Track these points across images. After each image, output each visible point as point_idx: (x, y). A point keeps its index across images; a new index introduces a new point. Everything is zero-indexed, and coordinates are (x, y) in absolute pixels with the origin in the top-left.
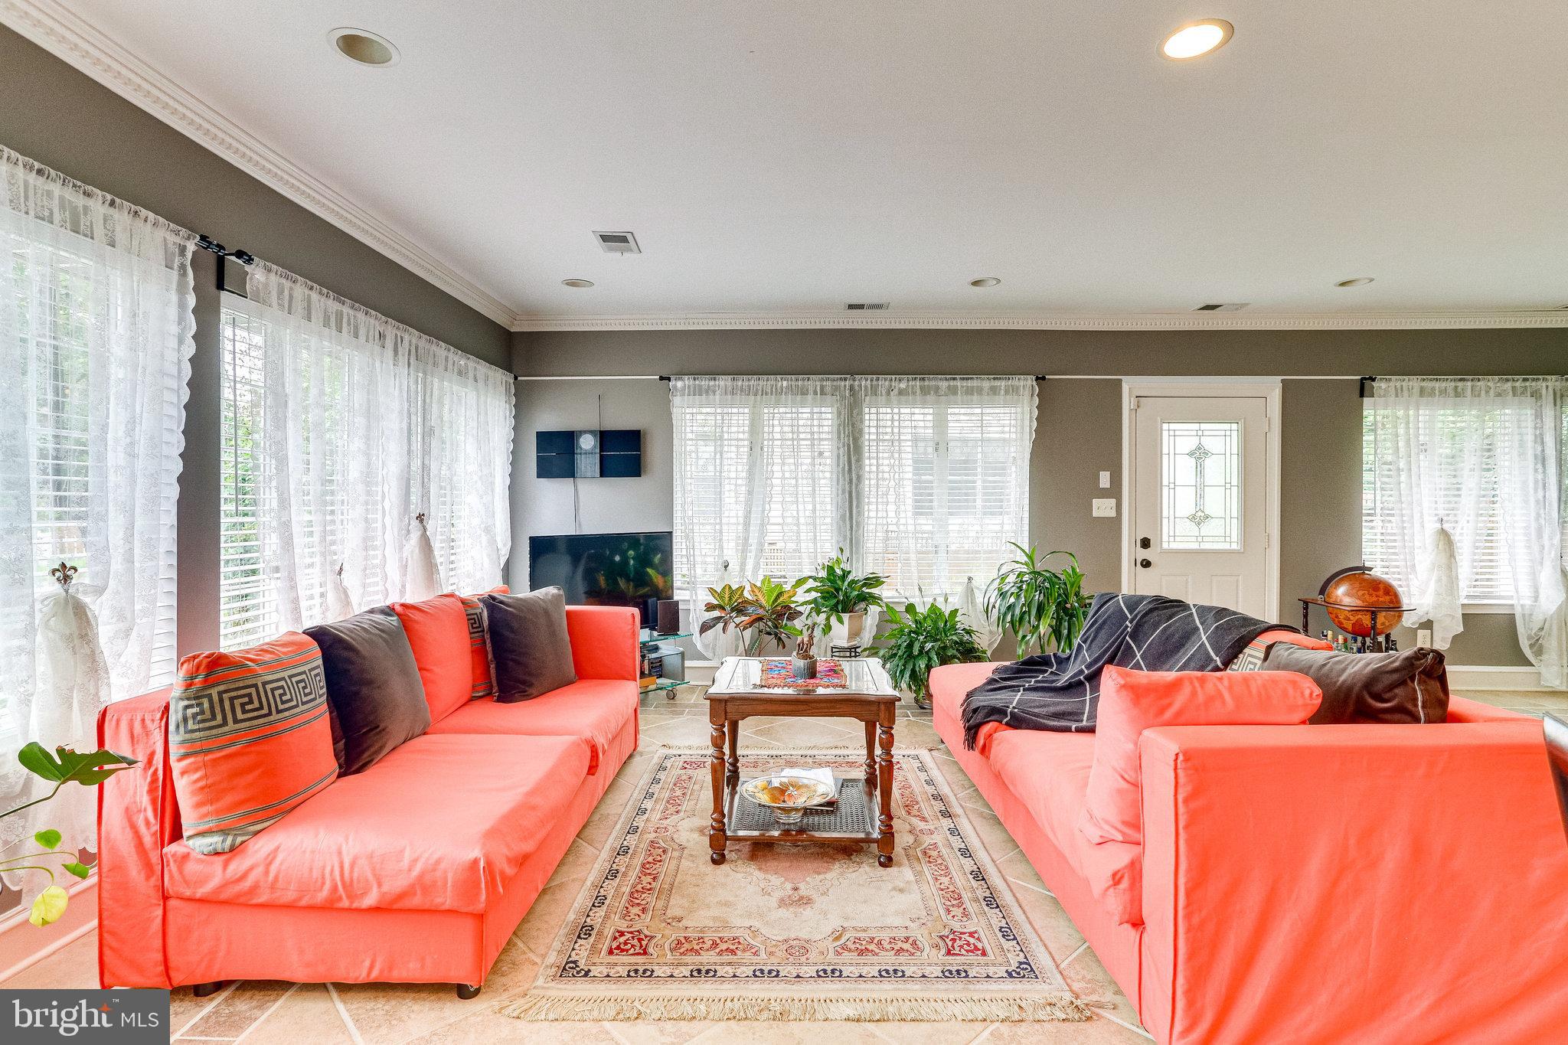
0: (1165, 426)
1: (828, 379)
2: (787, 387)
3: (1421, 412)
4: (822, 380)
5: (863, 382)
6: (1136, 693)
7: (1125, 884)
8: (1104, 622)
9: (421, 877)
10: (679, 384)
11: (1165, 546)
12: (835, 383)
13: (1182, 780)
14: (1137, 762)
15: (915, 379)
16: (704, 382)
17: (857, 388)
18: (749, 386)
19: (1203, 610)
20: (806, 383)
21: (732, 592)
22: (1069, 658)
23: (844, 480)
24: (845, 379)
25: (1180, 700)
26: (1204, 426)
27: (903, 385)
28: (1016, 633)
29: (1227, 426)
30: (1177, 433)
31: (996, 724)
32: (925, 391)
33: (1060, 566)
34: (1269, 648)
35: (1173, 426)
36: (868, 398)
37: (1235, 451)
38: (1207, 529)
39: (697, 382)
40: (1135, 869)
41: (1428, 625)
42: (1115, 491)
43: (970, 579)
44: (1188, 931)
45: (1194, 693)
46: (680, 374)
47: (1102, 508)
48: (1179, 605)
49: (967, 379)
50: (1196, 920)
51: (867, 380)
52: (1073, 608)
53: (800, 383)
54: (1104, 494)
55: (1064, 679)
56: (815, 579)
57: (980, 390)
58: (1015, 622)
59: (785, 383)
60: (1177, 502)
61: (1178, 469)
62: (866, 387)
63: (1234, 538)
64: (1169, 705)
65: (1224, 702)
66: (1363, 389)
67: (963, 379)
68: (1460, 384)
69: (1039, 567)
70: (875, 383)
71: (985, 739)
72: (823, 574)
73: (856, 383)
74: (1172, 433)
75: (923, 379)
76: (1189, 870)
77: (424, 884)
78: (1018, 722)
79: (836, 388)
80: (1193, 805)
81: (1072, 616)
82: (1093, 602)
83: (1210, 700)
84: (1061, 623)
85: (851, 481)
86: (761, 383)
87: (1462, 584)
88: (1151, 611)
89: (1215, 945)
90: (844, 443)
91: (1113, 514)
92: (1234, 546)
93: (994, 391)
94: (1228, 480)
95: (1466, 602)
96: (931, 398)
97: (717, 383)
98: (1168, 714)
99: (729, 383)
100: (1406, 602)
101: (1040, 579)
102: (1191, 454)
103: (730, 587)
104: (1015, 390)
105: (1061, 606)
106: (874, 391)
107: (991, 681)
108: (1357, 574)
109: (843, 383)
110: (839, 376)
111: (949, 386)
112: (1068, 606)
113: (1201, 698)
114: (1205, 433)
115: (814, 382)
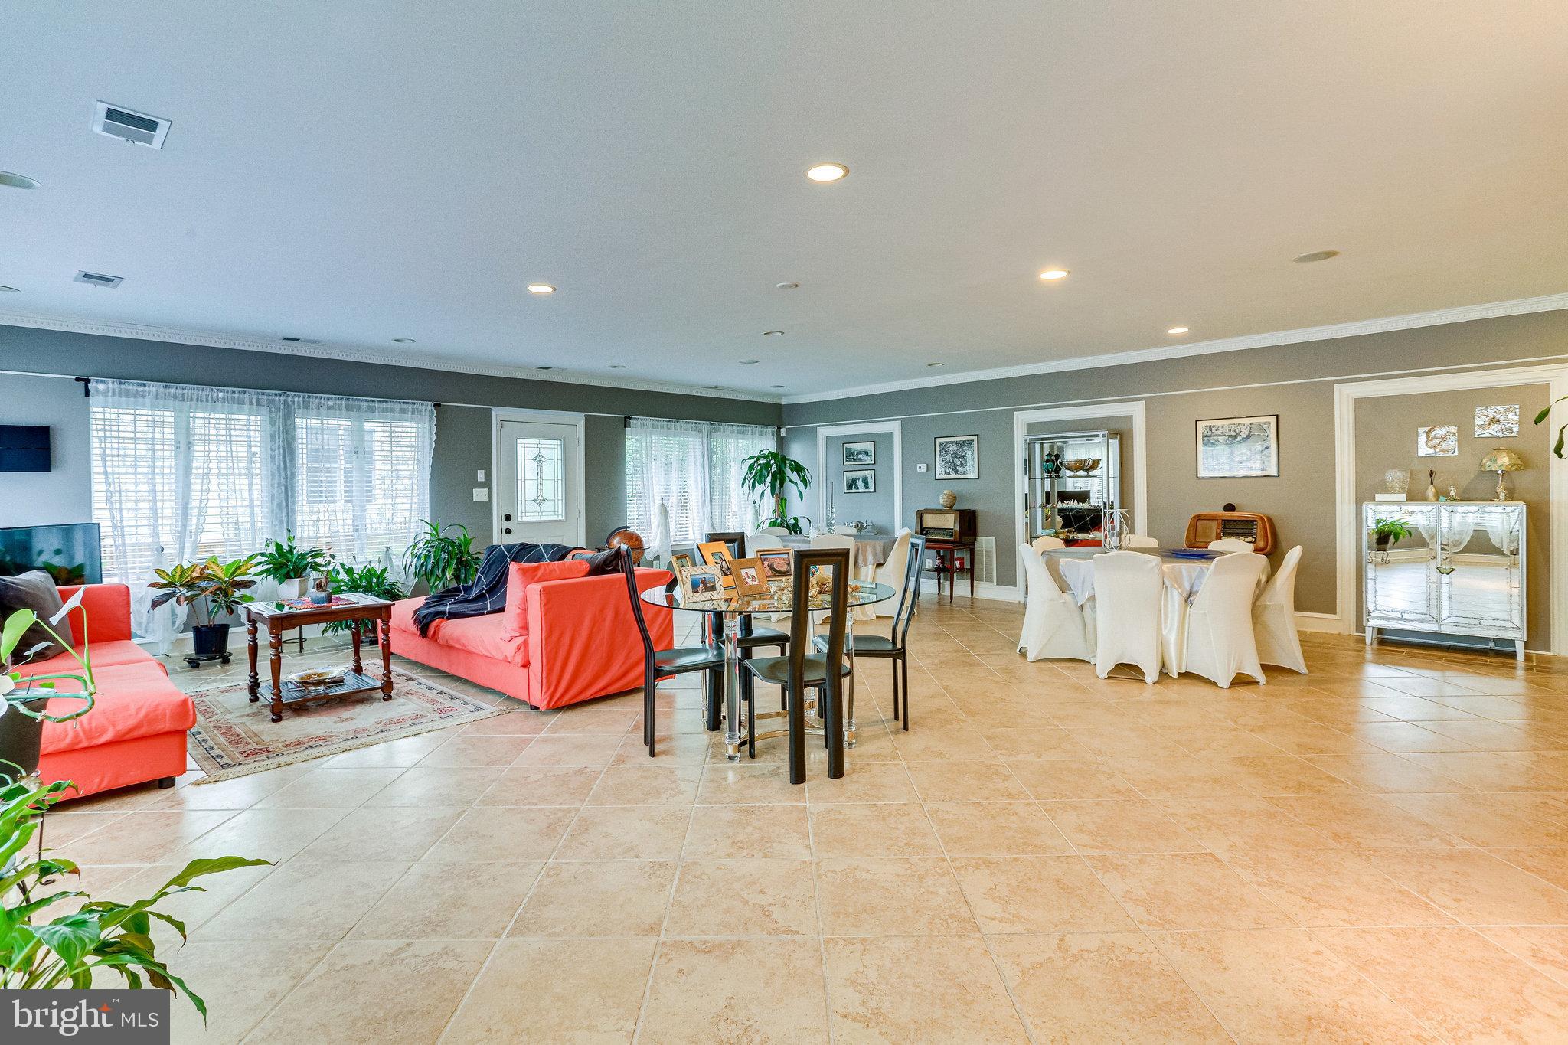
0: (519, 441)
1: (263, 394)
2: (223, 398)
3: (653, 438)
4: (258, 394)
5: (297, 398)
6: (524, 572)
7: (522, 649)
8: (494, 560)
9: (146, 716)
10: (101, 387)
11: (520, 519)
12: (270, 398)
13: (542, 598)
14: (525, 600)
15: (341, 399)
16: (132, 386)
17: (290, 403)
18: (183, 395)
19: (545, 547)
20: (242, 395)
21: (183, 572)
22: (472, 586)
23: (280, 476)
24: (280, 395)
25: (540, 573)
26: (542, 442)
27: (331, 403)
28: (429, 581)
29: (555, 442)
30: (526, 445)
31: (441, 619)
32: (349, 408)
33: (455, 535)
34: (573, 556)
35: (523, 441)
36: (301, 411)
37: (560, 458)
38: (546, 506)
39: (123, 386)
40: (526, 643)
41: (657, 558)
42: (487, 484)
43: (388, 548)
44: (547, 653)
45: (545, 569)
46: (103, 376)
47: (480, 495)
48: (534, 546)
49: (384, 402)
50: (548, 650)
51: (299, 397)
52: (468, 560)
53: (236, 395)
54: (482, 485)
55: (473, 595)
56: (263, 555)
57: (392, 411)
58: (426, 573)
59: (221, 395)
60: (527, 490)
61: (526, 469)
62: (299, 402)
63: (560, 513)
64: (536, 575)
65: (555, 571)
66: (626, 423)
67: (380, 401)
68: (669, 423)
69: (442, 536)
70: (306, 399)
71: (435, 628)
72: (272, 549)
73: (290, 399)
74: (523, 445)
75: (348, 399)
76: (546, 631)
77: (150, 719)
78: (453, 615)
79: (270, 402)
80: (547, 607)
81: (466, 566)
82: (481, 556)
83: (551, 571)
84: (460, 571)
85: (286, 478)
86: (196, 392)
87: (672, 534)
88: (520, 550)
89: (555, 659)
90: (279, 446)
91: (486, 499)
92: (560, 518)
93: (403, 411)
94: (556, 476)
95: (674, 543)
96: (354, 413)
97: (147, 388)
98: (536, 578)
99: (161, 390)
100: (646, 545)
101: (443, 544)
102: (535, 459)
103: (182, 567)
104: (419, 412)
105: (460, 561)
106: (306, 406)
107: (427, 604)
108: (623, 532)
109: (277, 398)
110: (274, 392)
111: (369, 406)
112: (464, 559)
113: (548, 571)
114: (543, 446)
115: (251, 394)
